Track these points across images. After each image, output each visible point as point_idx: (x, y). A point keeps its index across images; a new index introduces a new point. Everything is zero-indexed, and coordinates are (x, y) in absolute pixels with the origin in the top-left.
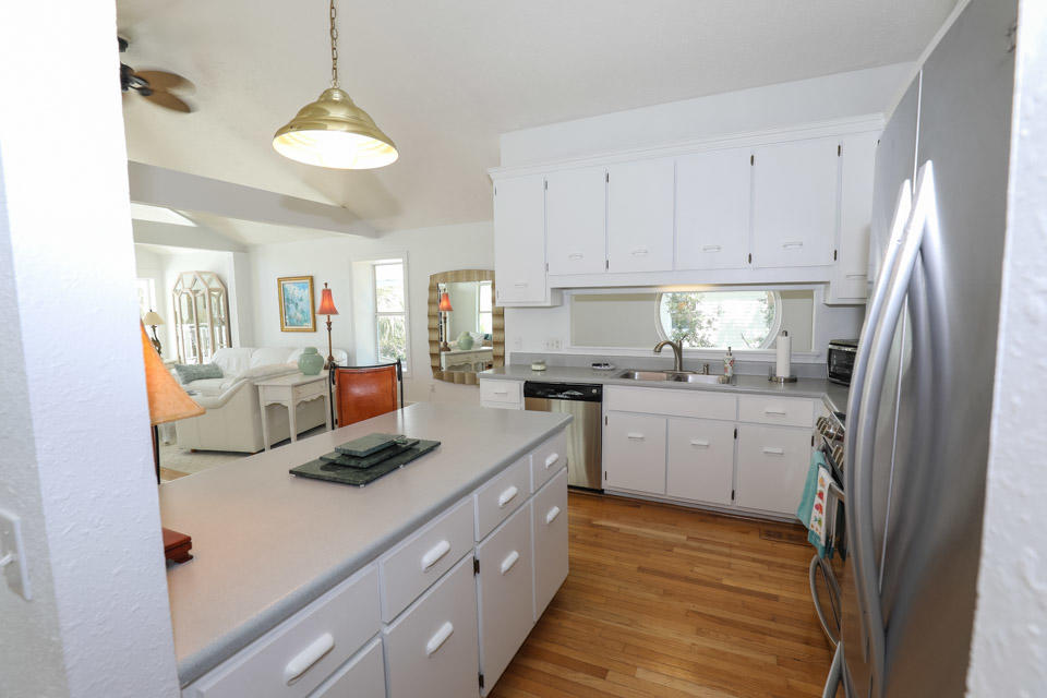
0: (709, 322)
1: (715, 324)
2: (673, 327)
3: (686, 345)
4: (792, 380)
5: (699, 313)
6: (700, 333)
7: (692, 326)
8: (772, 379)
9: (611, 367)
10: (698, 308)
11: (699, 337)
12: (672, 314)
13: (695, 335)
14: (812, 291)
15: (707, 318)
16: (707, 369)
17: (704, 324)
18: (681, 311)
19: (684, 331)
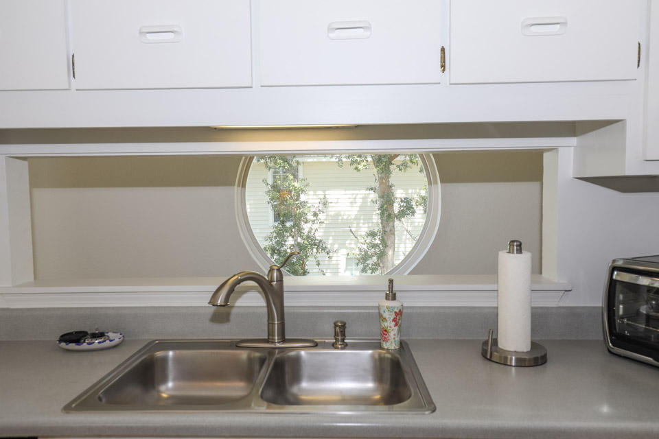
0: (315, 215)
1: (322, 217)
2: (275, 221)
3: (290, 281)
4: (536, 359)
5: (304, 204)
6: (306, 227)
7: (298, 219)
8: (490, 352)
9: (116, 338)
10: (303, 198)
11: (306, 231)
12: (274, 207)
13: (300, 230)
14: (538, 155)
15: (313, 210)
16: (341, 335)
17: (310, 217)
18: (283, 201)
19: (288, 224)
